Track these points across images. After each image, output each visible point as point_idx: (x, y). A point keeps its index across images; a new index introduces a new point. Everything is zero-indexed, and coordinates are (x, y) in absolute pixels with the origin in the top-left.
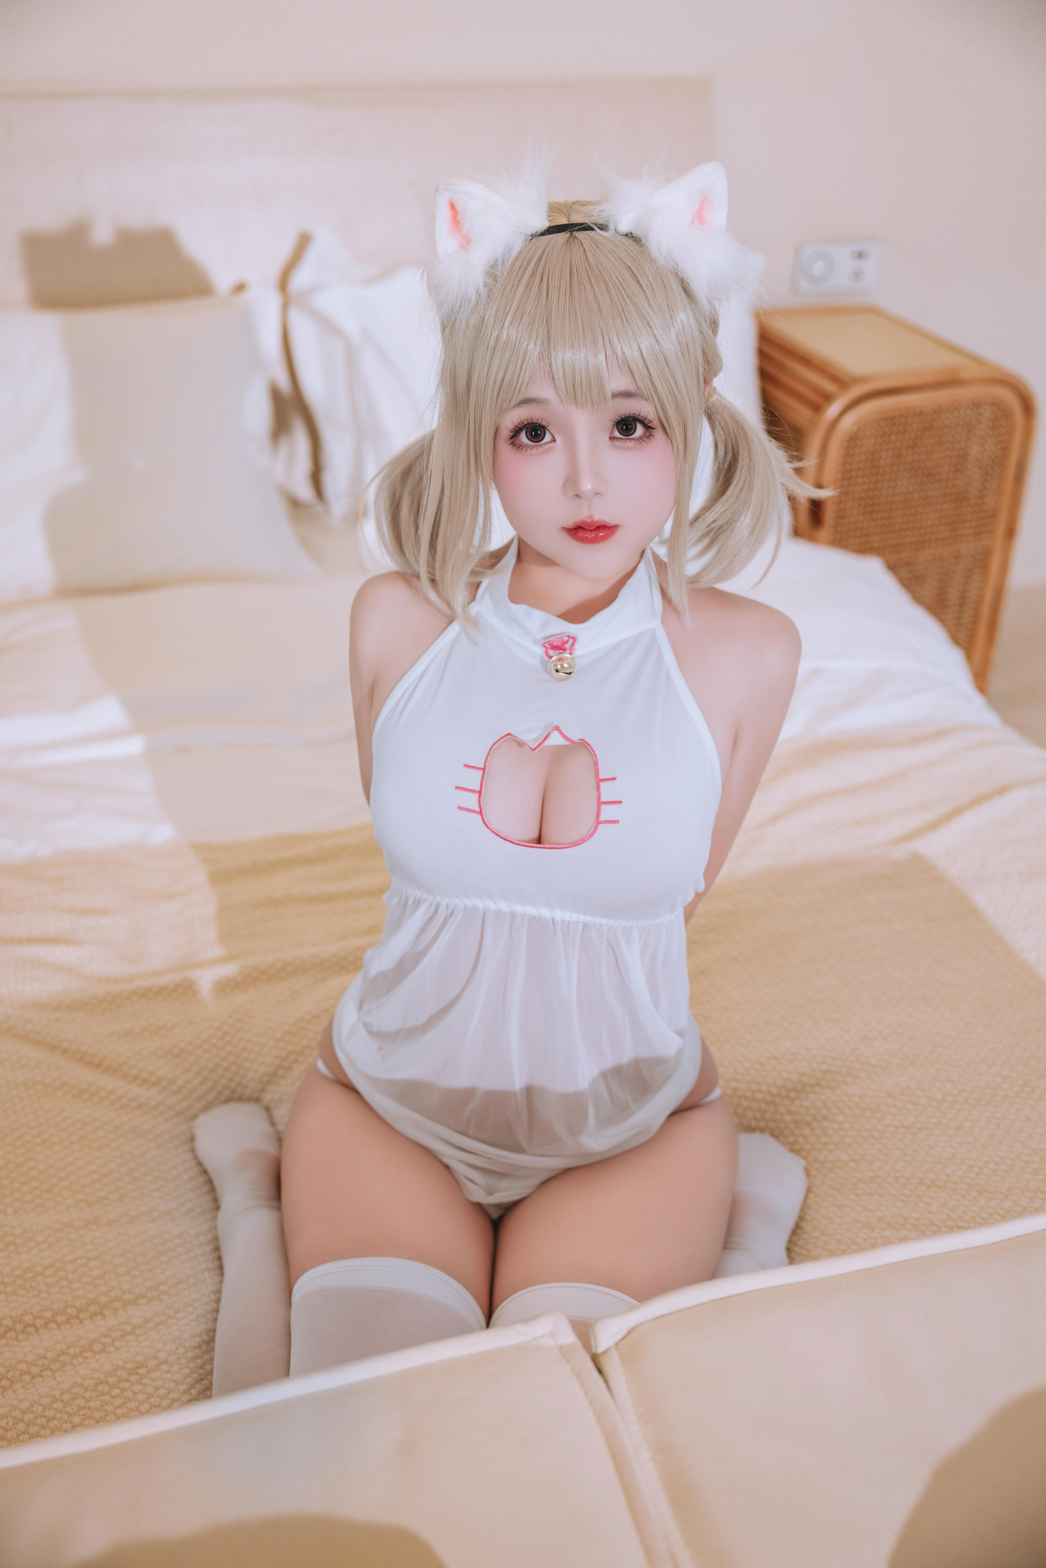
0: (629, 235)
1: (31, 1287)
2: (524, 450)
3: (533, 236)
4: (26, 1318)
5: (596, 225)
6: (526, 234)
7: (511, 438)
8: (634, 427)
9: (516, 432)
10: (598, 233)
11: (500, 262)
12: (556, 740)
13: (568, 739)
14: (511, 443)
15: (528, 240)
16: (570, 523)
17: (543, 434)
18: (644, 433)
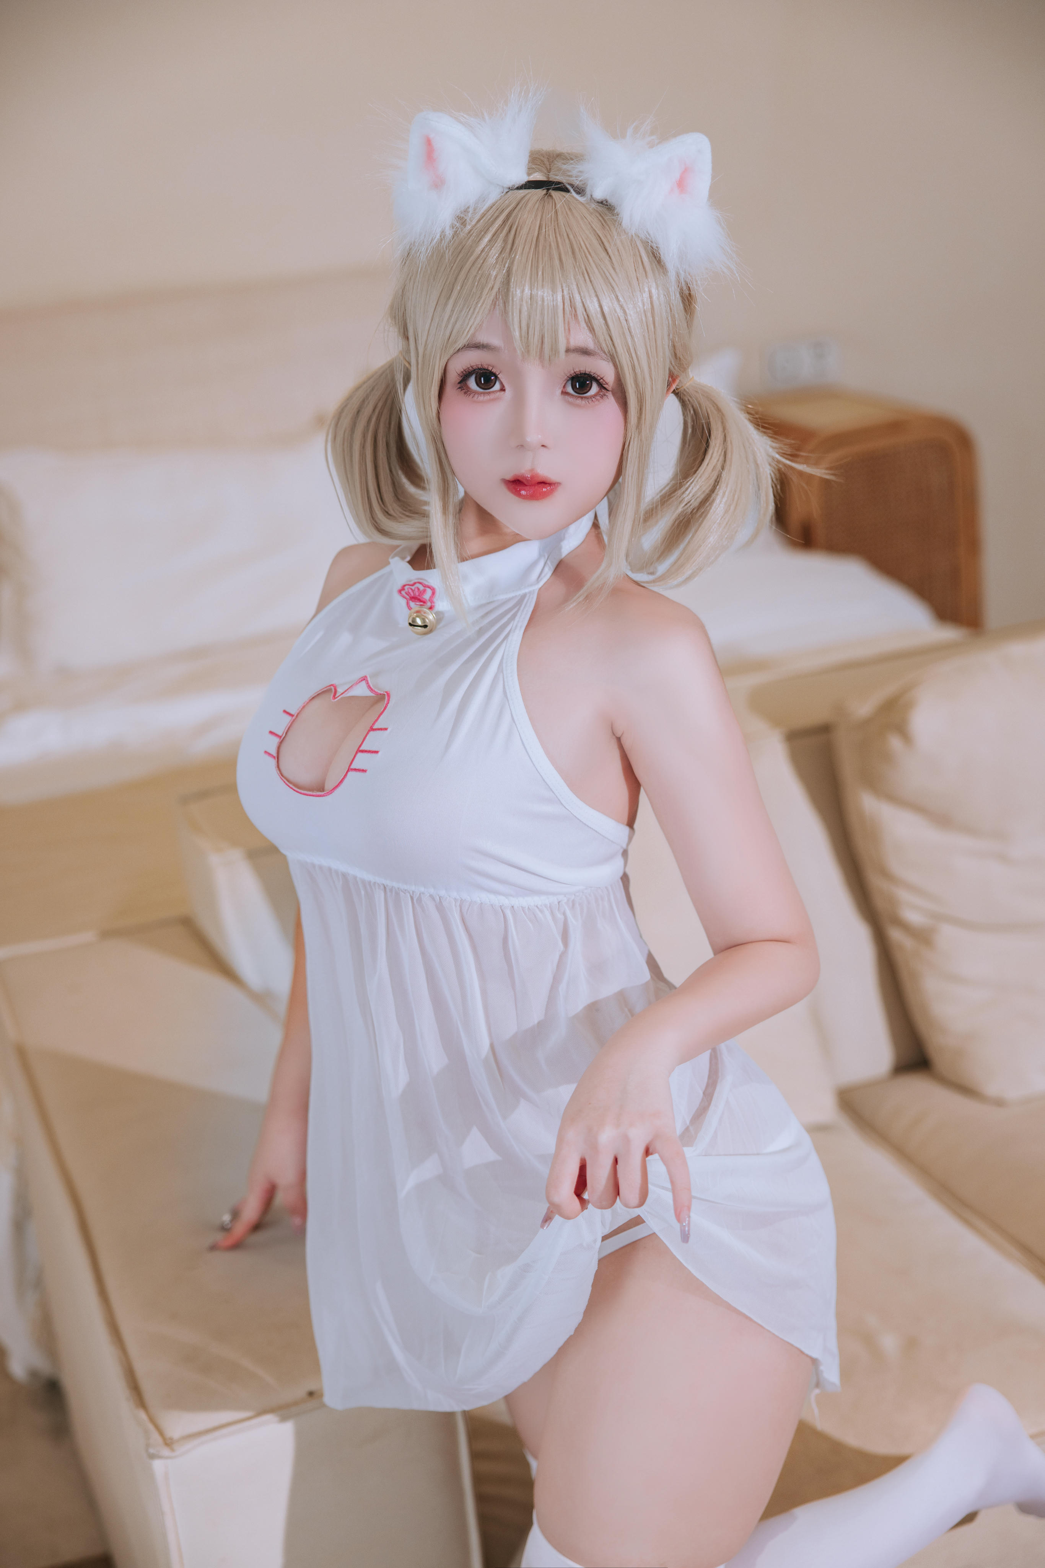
2: (472, 396)
3: (511, 189)
6: (503, 187)
7: (459, 383)
8: (589, 385)
9: (465, 377)
11: (471, 210)
12: (361, 690)
13: (372, 690)
15: (505, 193)
17: (493, 382)
18: (598, 392)
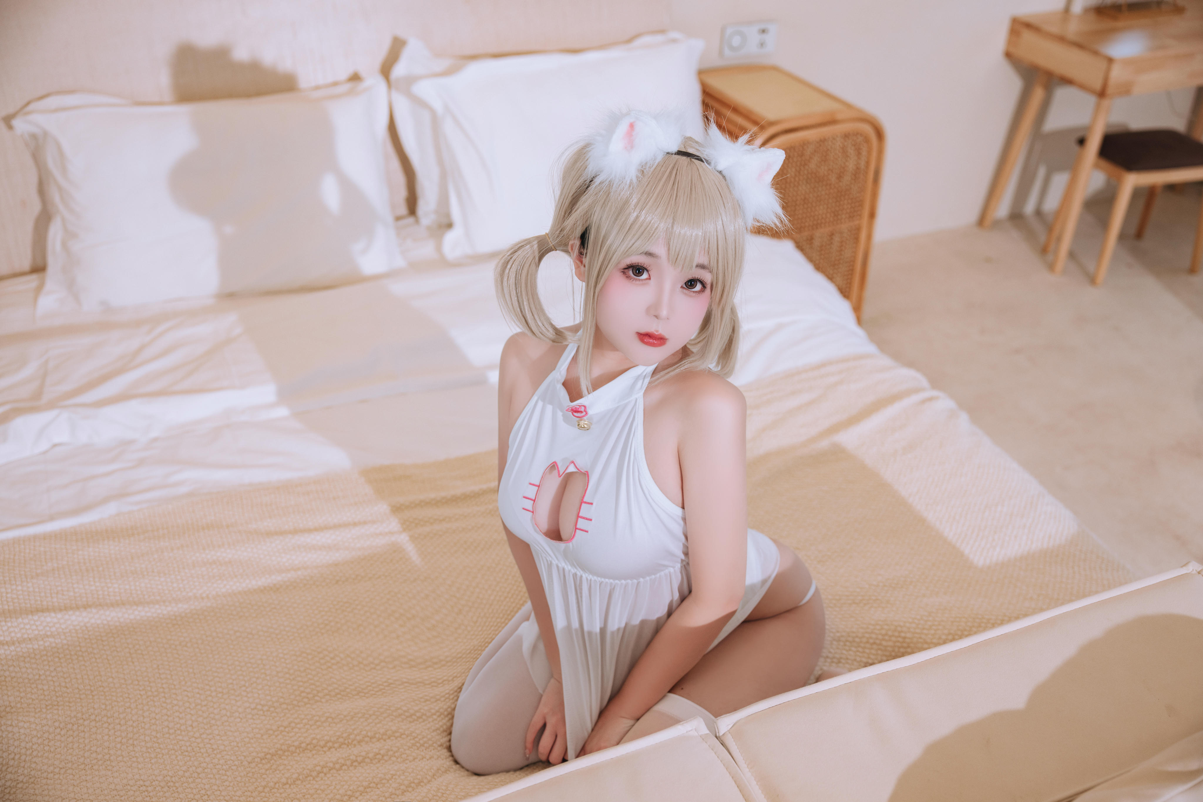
0: (720, 172)
1: (348, 742)
4: (351, 757)
5: (705, 159)
7: (623, 269)
8: (696, 284)
9: (628, 268)
10: (705, 165)
12: (572, 469)
13: (578, 469)
14: (622, 272)
16: (643, 330)
17: (643, 272)
18: (702, 289)
